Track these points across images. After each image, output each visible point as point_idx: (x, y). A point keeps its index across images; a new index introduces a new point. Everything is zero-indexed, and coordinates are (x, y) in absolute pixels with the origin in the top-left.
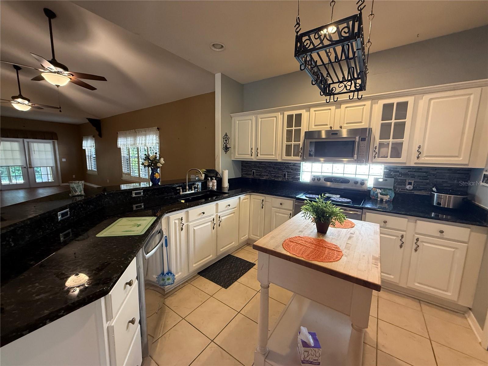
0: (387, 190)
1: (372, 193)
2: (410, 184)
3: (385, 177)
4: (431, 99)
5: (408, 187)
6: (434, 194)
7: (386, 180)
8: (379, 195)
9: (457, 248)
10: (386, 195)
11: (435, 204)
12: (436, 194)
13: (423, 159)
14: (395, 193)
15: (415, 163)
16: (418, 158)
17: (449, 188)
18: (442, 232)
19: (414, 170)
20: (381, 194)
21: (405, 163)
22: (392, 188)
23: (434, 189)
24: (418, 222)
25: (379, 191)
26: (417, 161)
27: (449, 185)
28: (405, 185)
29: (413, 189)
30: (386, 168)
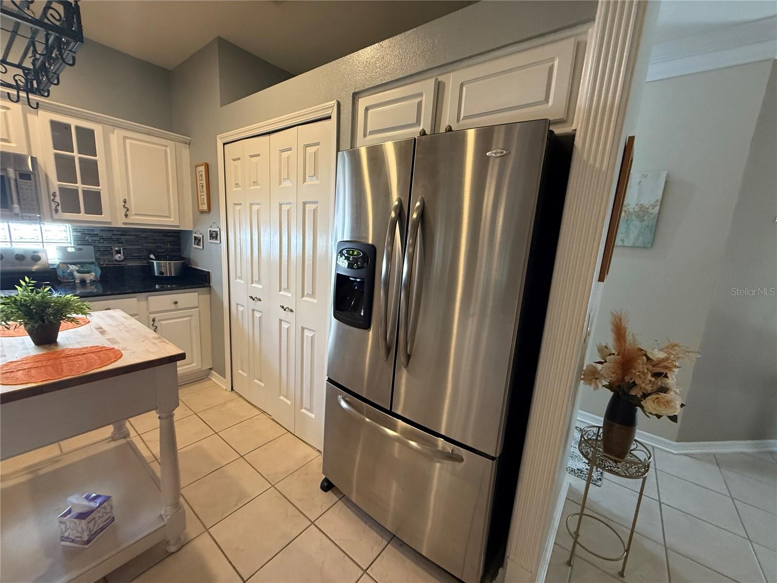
0: (88, 265)
1: (60, 273)
2: (118, 252)
3: (78, 244)
4: (125, 138)
5: (117, 257)
6: (153, 262)
7: (81, 249)
8: (77, 275)
9: (191, 316)
10: (88, 272)
11: (156, 275)
12: (155, 262)
13: (133, 217)
14: (100, 267)
15: (124, 223)
16: (126, 216)
17: (165, 254)
18: (176, 303)
19: (119, 233)
20: (78, 272)
21: (109, 223)
22: (93, 260)
23: (152, 256)
24: (150, 298)
25: (73, 267)
26: (126, 221)
27: (164, 250)
28: (112, 254)
29: (124, 259)
30: (75, 230)
